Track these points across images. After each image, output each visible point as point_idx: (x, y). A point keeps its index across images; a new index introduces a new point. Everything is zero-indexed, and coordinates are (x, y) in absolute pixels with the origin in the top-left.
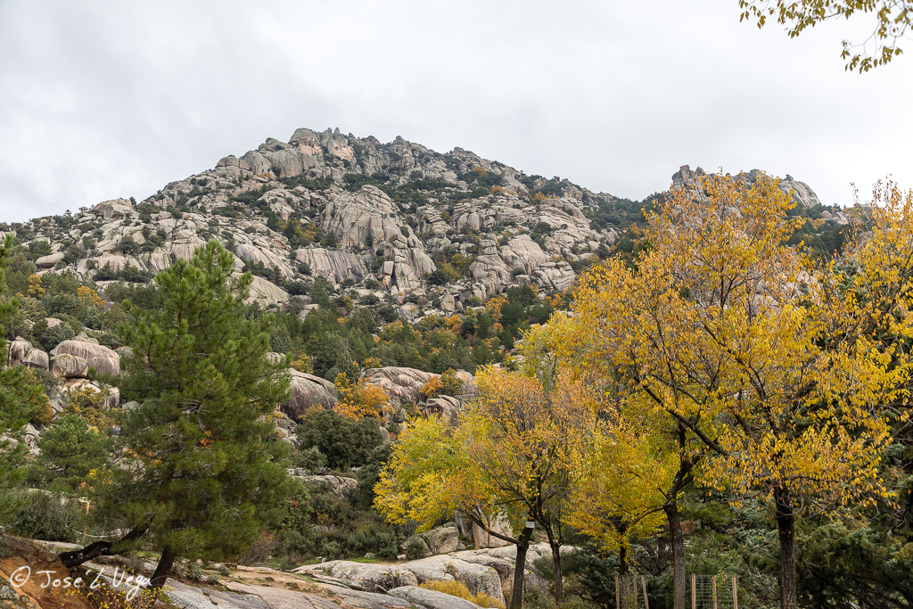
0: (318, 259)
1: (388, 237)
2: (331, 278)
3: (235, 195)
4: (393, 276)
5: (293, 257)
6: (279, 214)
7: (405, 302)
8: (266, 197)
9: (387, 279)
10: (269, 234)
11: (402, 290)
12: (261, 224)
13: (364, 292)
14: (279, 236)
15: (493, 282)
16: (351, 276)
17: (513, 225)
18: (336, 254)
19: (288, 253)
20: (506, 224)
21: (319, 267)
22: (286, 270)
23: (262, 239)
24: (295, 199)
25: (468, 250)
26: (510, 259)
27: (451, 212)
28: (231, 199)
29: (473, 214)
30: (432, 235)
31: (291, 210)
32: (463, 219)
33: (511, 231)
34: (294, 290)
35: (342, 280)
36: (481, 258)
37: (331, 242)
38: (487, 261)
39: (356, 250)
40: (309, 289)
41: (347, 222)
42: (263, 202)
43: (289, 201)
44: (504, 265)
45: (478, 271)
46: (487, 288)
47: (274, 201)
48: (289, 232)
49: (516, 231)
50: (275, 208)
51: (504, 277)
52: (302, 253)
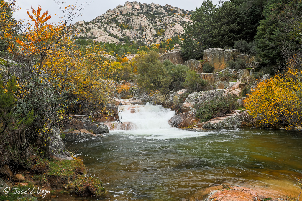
0: (128, 32)
1: (145, 26)
2: (131, 37)
3: (110, 19)
4: (146, 36)
5: (122, 32)
6: (120, 23)
7: (148, 41)
8: (117, 19)
9: (144, 36)
10: (116, 27)
11: (147, 39)
12: (115, 25)
13: (138, 40)
14: (119, 28)
15: (169, 36)
16: (136, 36)
17: (176, 22)
18: (132, 31)
19: (120, 31)
20: (174, 22)
21: (128, 34)
22: (119, 35)
23: (114, 28)
24: (124, 19)
25: (164, 28)
26: (174, 30)
27: (161, 20)
28: (109, 20)
29: (167, 20)
30: (156, 25)
31: (122, 21)
32: (164, 21)
33: (175, 23)
34: (121, 40)
35: (133, 37)
36: (167, 30)
37: (131, 28)
38: (168, 31)
39: (137, 30)
40: (124, 39)
41: (135, 23)
42: (116, 20)
43: (122, 19)
44: (172, 32)
45: (166, 33)
46: (168, 37)
47: (119, 19)
48: (121, 26)
49: (177, 23)
50: (119, 21)
51: (172, 34)
52: (124, 31)
